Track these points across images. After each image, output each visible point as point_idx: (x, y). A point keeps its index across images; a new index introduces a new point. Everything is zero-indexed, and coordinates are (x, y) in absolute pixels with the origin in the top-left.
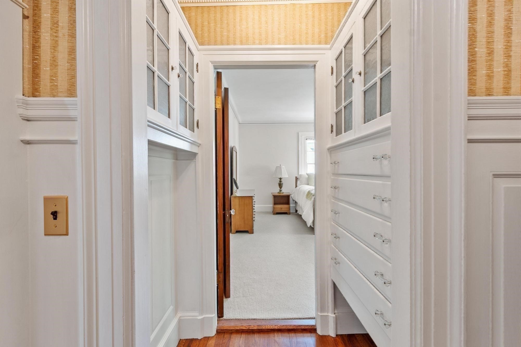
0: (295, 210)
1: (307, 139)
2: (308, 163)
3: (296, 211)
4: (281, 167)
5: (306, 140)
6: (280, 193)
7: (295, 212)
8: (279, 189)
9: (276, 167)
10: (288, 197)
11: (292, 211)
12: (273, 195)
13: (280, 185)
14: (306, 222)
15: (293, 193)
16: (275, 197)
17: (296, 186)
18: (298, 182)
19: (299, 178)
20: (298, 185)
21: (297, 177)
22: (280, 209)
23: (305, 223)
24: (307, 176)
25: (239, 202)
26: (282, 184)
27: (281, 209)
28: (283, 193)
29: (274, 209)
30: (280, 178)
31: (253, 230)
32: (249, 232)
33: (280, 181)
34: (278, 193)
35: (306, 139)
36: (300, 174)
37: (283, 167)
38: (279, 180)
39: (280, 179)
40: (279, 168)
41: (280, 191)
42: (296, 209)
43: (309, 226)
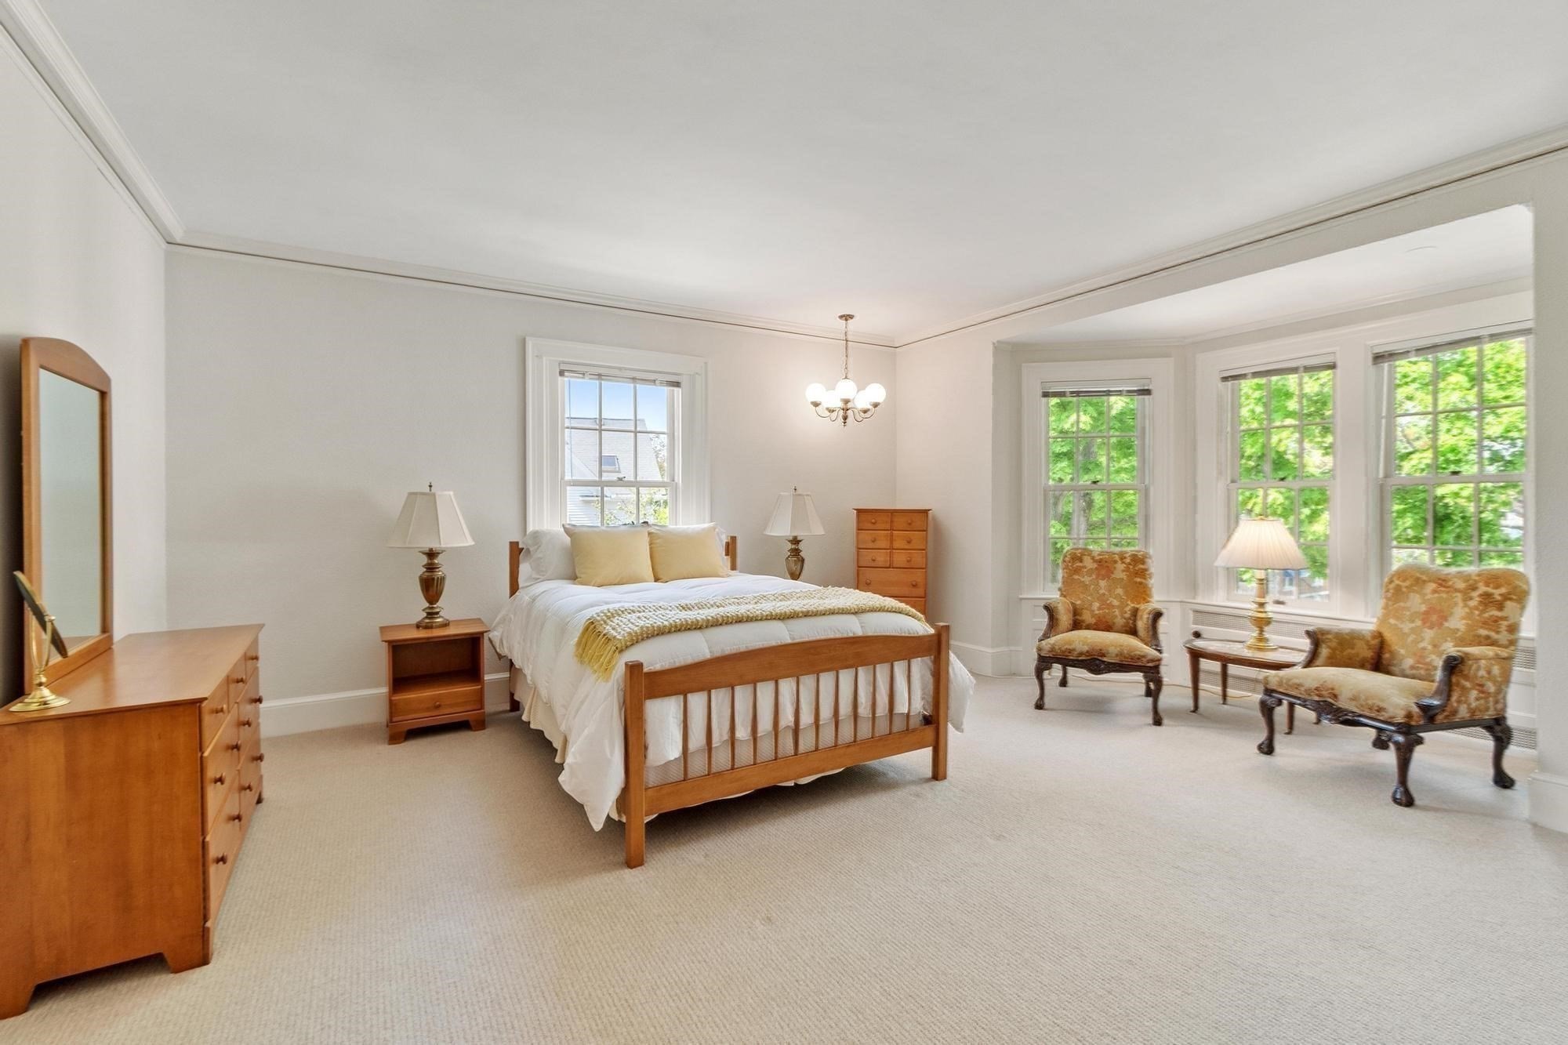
0: (508, 699)
1: (566, 374)
2: (568, 477)
3: (515, 706)
4: (434, 495)
5: (560, 378)
6: (431, 627)
7: (507, 707)
8: (427, 605)
9: (406, 495)
10: (473, 643)
11: (494, 703)
12: (389, 642)
13: (431, 586)
14: (582, 806)
15: (499, 624)
16: (398, 650)
17: (514, 588)
18: (525, 569)
19: (528, 551)
20: (521, 582)
21: (517, 543)
22: (428, 709)
23: (576, 810)
24: (568, 539)
25: (71, 756)
26: (443, 579)
27: (439, 706)
28: (446, 625)
29: (392, 714)
30: (427, 550)
31: (204, 935)
32: (169, 960)
33: (431, 568)
34: (418, 626)
35: (562, 373)
36: (531, 528)
37: (447, 497)
38: (425, 560)
39: (431, 554)
40: (423, 503)
41: (431, 615)
42: (512, 695)
43: (598, 825)
